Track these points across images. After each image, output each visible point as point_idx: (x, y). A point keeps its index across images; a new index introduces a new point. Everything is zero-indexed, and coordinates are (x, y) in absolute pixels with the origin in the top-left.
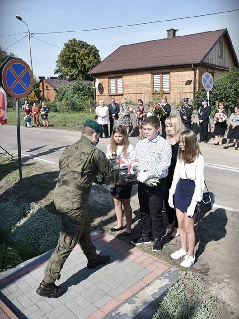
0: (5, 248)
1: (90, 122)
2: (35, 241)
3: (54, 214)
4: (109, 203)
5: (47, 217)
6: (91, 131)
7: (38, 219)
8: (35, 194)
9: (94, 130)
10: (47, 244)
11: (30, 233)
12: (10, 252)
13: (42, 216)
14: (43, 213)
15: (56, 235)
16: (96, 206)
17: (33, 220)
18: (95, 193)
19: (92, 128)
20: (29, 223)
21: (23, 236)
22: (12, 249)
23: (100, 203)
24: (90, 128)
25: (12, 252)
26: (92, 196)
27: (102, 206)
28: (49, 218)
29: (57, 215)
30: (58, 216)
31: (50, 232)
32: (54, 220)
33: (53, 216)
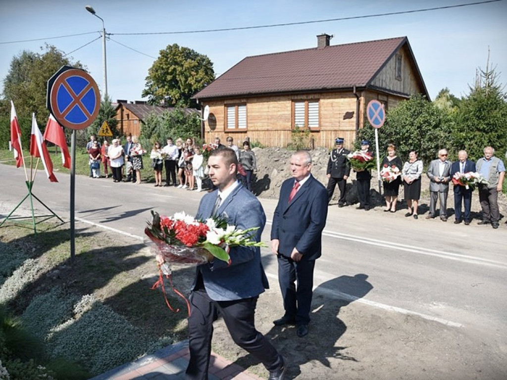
0: (33, 368)
2: (86, 358)
3: (122, 314)
5: (108, 318)
7: (93, 322)
8: (94, 282)
10: (105, 361)
11: (80, 344)
12: (41, 374)
13: (100, 317)
14: (103, 311)
15: (121, 348)
17: (85, 323)
20: (79, 327)
21: (67, 349)
22: (44, 368)
25: (44, 374)
26: (185, 286)
28: (111, 320)
29: (126, 315)
30: (126, 318)
31: (112, 342)
32: (120, 323)
33: (118, 316)
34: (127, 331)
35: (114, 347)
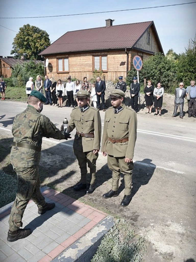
1: (35, 93)
3: (9, 174)
4: (56, 163)
5: (2, 177)
6: (36, 100)
9: (39, 100)
10: (3, 200)
15: (11, 192)
16: (45, 166)
18: (44, 155)
19: (36, 98)
23: (49, 163)
24: (35, 98)
26: (42, 158)
27: (50, 167)
28: (4, 178)
29: (12, 174)
30: (12, 176)
31: (6, 189)
32: (9, 179)
33: (8, 175)
34: (13, 183)
35: (7, 192)
